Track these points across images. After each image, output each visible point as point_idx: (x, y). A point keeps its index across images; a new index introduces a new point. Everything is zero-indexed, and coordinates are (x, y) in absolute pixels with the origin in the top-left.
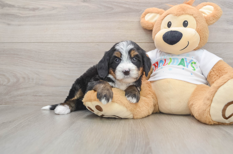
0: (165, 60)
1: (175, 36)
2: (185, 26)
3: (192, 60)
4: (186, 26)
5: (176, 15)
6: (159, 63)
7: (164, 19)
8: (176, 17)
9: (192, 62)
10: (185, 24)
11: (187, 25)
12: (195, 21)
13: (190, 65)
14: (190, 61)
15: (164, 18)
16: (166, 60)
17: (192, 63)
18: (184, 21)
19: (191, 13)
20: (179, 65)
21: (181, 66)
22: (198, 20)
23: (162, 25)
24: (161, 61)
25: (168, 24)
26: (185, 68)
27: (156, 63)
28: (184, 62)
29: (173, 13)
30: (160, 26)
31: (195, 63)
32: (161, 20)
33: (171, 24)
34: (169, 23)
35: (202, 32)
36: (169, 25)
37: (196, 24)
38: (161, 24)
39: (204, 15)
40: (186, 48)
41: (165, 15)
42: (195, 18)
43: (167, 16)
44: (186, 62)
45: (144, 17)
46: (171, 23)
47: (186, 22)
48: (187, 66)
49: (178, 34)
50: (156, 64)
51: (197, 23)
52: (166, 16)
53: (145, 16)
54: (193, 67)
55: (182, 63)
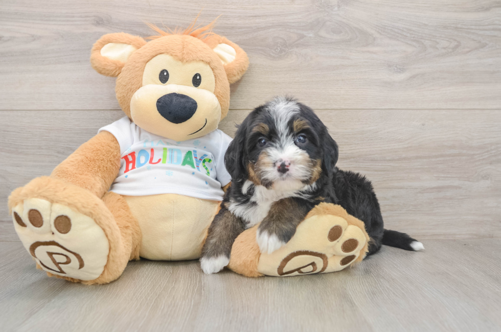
0: (152, 150)
1: (186, 107)
2: (196, 84)
3: (205, 155)
4: (199, 85)
5: (182, 60)
6: (136, 155)
7: (151, 61)
8: (180, 63)
9: (205, 158)
10: (197, 81)
11: (200, 83)
12: (213, 76)
13: (201, 164)
14: (202, 157)
15: (151, 59)
16: (155, 151)
17: (204, 161)
18: (196, 73)
19: (208, 60)
20: (184, 164)
21: (188, 167)
22: (218, 75)
23: (145, 73)
24: (142, 151)
25: (160, 75)
26: (195, 170)
27: (129, 155)
28: (191, 158)
29: (174, 54)
30: (142, 75)
31: (210, 160)
32: (144, 62)
33: (168, 77)
34: (164, 74)
35: (223, 100)
36: (164, 77)
37: (214, 81)
38: (143, 71)
39: (223, 63)
40: (201, 131)
41: (154, 54)
42: (213, 69)
43: (156, 55)
44: (196, 158)
45: (99, 49)
46: (168, 74)
47: (198, 77)
48: (198, 166)
49: (191, 103)
50: (130, 158)
51: (216, 80)
52: (154, 56)
53: (102, 47)
54: (206, 169)
55: (188, 159)
